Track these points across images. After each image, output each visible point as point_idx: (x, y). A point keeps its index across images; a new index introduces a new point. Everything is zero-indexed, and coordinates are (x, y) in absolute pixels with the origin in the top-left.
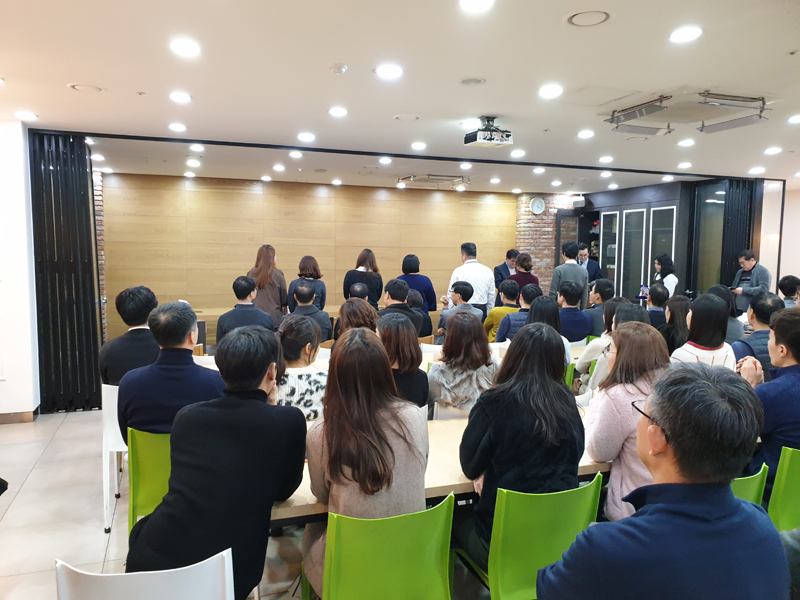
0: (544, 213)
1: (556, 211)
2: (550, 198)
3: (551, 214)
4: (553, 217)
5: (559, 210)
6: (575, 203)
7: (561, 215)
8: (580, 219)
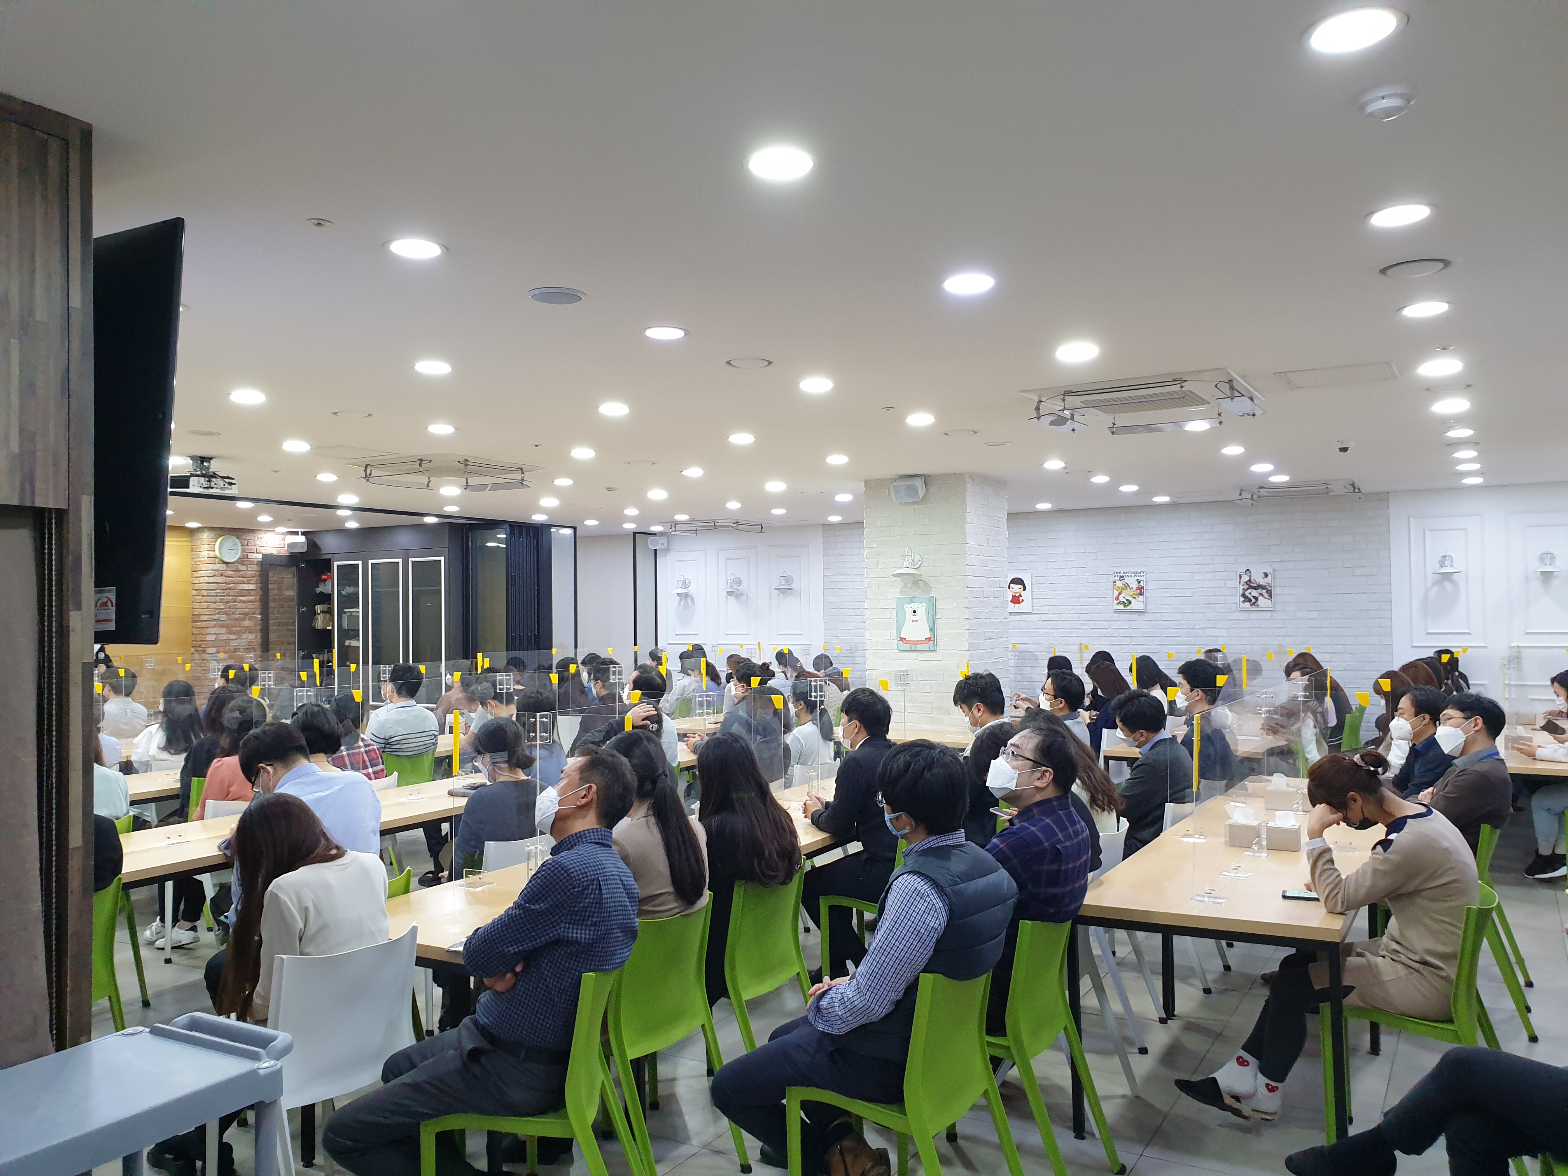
0: (242, 560)
1: (260, 556)
2: (250, 536)
3: (251, 563)
4: (255, 568)
5: (265, 556)
6: (290, 545)
7: (268, 564)
8: (300, 570)
